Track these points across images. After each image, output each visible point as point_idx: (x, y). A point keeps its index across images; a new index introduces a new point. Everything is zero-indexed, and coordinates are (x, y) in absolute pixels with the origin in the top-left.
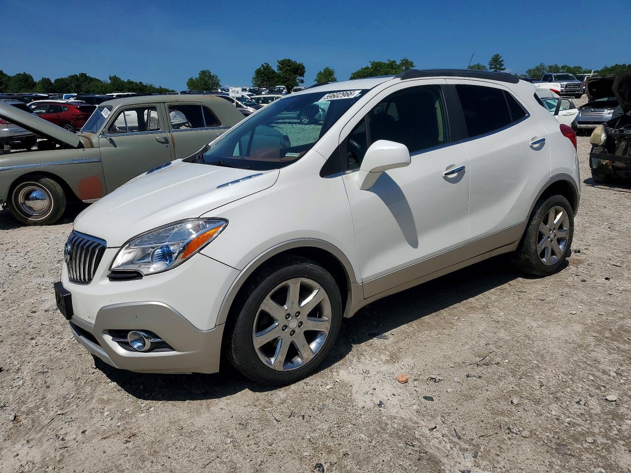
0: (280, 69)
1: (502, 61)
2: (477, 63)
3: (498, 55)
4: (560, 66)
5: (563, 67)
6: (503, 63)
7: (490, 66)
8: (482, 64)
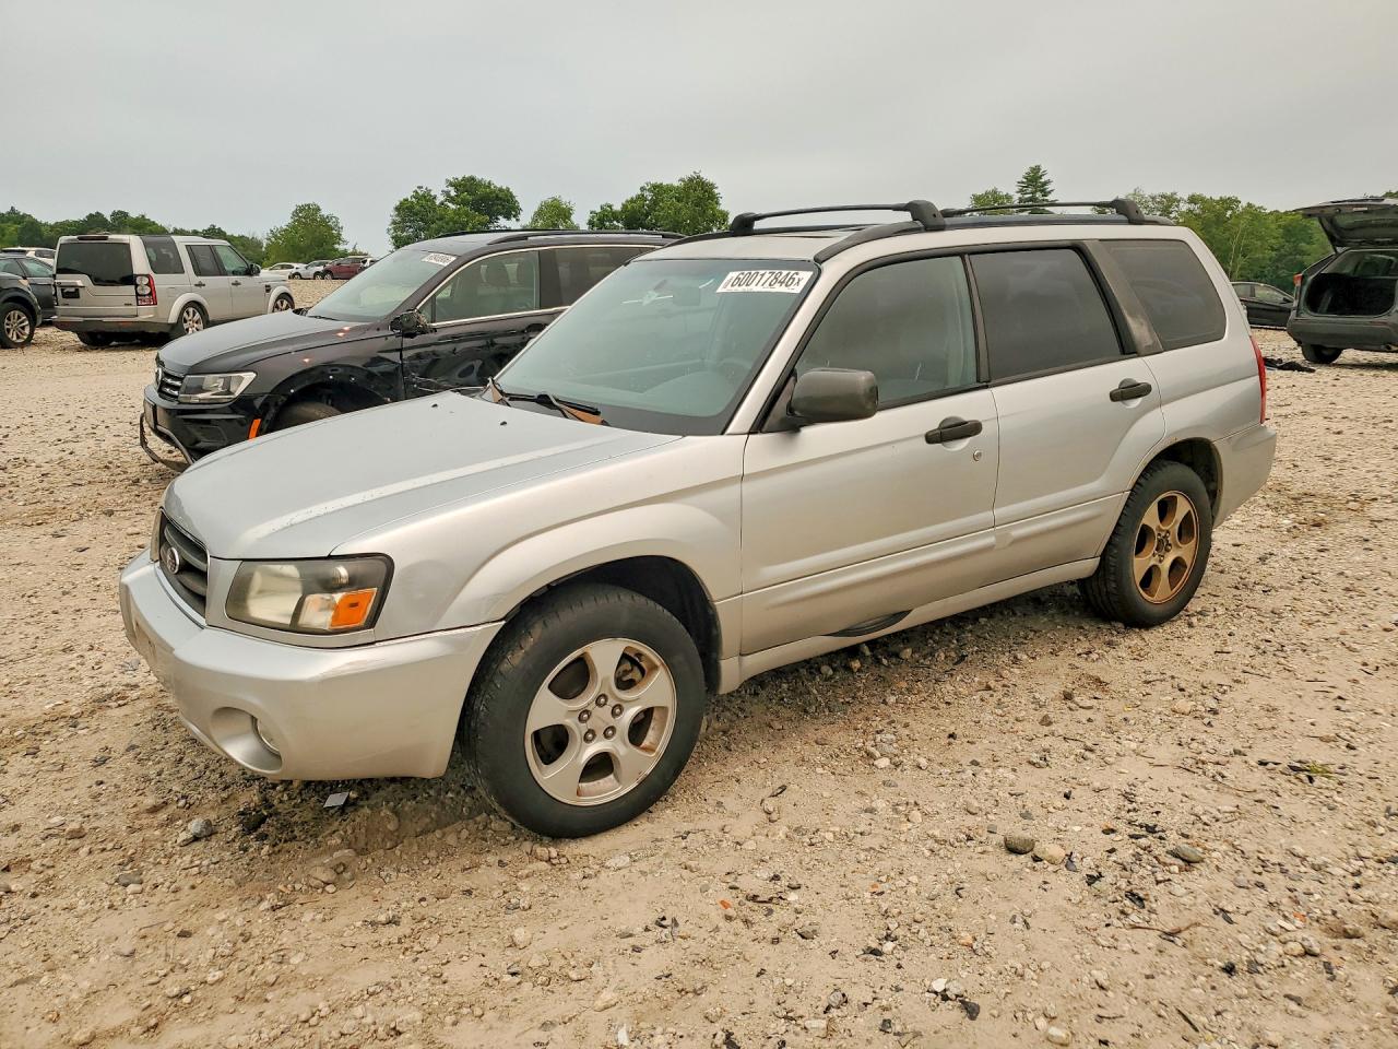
0: (452, 200)
1: (1045, 183)
2: (990, 189)
3: (1036, 169)
4: (1184, 194)
5: (1193, 200)
6: (1049, 187)
7: (1019, 195)
8: (1003, 191)
